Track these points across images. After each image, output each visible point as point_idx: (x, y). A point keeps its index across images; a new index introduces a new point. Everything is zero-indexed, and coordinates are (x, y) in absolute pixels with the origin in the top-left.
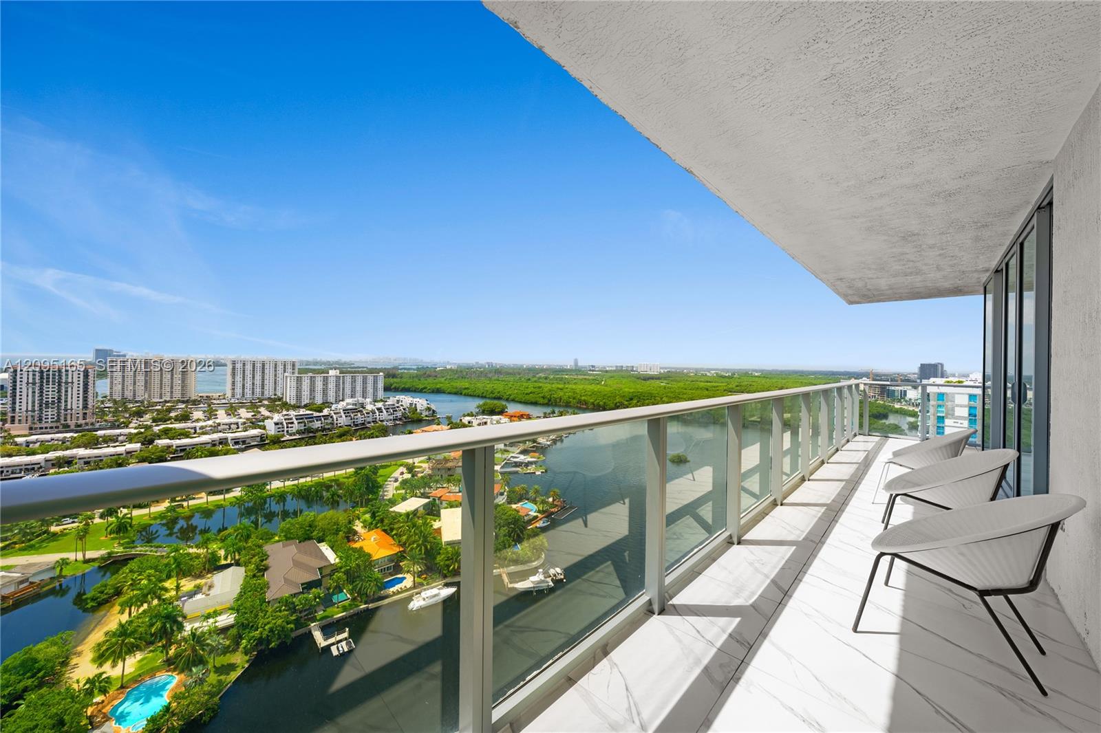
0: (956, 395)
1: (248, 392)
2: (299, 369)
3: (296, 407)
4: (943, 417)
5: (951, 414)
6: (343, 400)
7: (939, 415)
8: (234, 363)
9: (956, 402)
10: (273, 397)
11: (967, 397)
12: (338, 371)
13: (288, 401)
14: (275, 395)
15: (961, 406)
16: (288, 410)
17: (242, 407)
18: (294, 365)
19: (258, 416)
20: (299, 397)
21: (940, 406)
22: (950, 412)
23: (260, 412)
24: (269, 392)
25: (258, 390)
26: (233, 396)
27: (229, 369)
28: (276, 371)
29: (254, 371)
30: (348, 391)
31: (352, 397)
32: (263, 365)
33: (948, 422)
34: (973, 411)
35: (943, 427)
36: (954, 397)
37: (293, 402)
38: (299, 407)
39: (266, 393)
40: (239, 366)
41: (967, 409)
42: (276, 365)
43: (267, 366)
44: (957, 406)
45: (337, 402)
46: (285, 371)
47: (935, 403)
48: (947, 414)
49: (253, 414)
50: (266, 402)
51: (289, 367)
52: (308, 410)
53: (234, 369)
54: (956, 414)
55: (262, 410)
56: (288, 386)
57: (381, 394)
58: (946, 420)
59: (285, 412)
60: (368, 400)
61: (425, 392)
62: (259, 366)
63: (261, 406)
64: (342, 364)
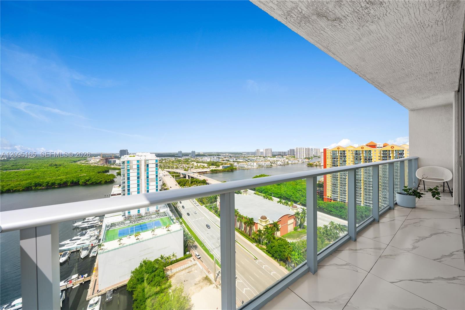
0: (133, 161)
4: (129, 169)
5: (132, 168)
7: (128, 169)
9: (133, 164)
11: (136, 161)
15: (135, 165)
21: (128, 165)
22: (132, 167)
33: (131, 171)
34: (138, 166)
35: (129, 173)
36: (132, 162)
41: (136, 165)
44: (134, 165)
47: (126, 165)
48: (131, 168)
54: (133, 168)
58: (130, 171)
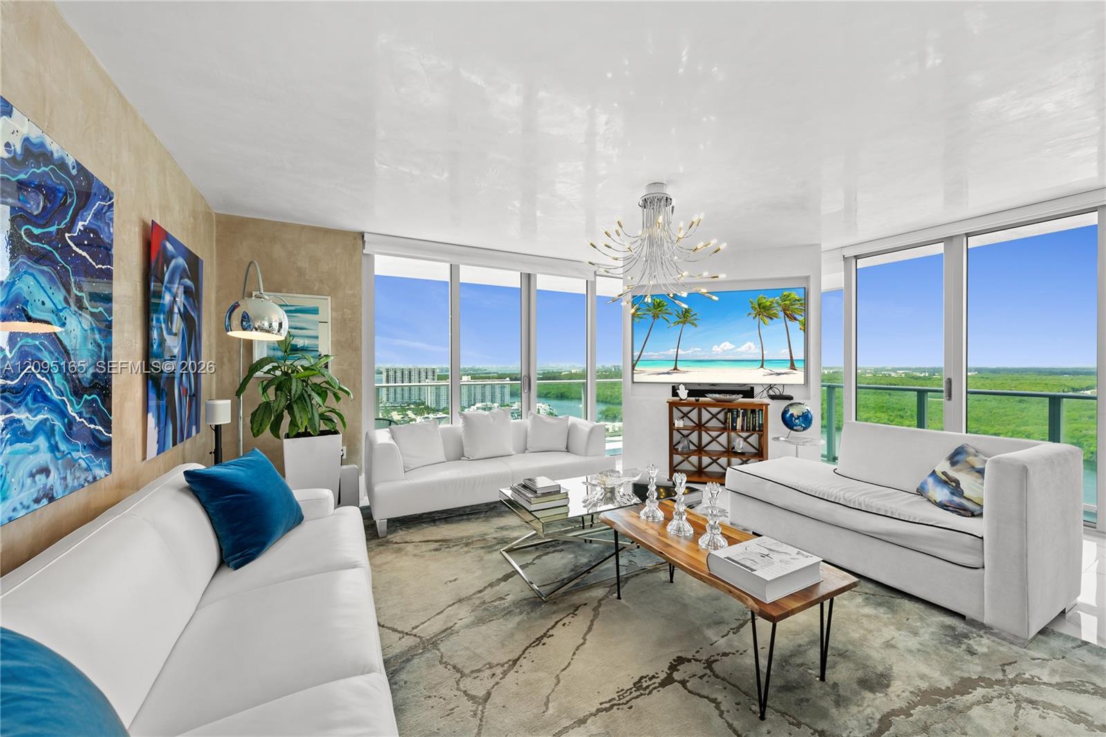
1: (399, 396)
2: (438, 375)
3: (436, 411)
6: (474, 405)
8: (388, 371)
10: (418, 401)
12: (470, 377)
13: (429, 405)
14: (420, 399)
16: (428, 414)
17: (394, 410)
18: (434, 372)
19: (406, 419)
20: (438, 402)
23: (407, 415)
24: (415, 398)
25: (406, 395)
26: (388, 400)
27: (385, 375)
28: (420, 377)
29: (403, 378)
30: (479, 396)
31: (482, 402)
32: (410, 372)
37: (433, 406)
38: (438, 411)
39: (413, 397)
40: (391, 373)
42: (419, 372)
43: (413, 373)
45: (469, 407)
46: (427, 378)
49: (402, 416)
50: (412, 406)
51: (430, 374)
52: (444, 413)
53: (388, 376)
55: (409, 413)
56: (429, 392)
57: (507, 399)
59: (426, 415)
60: (496, 405)
61: (549, 397)
62: (406, 373)
63: (409, 409)
64: (476, 370)
